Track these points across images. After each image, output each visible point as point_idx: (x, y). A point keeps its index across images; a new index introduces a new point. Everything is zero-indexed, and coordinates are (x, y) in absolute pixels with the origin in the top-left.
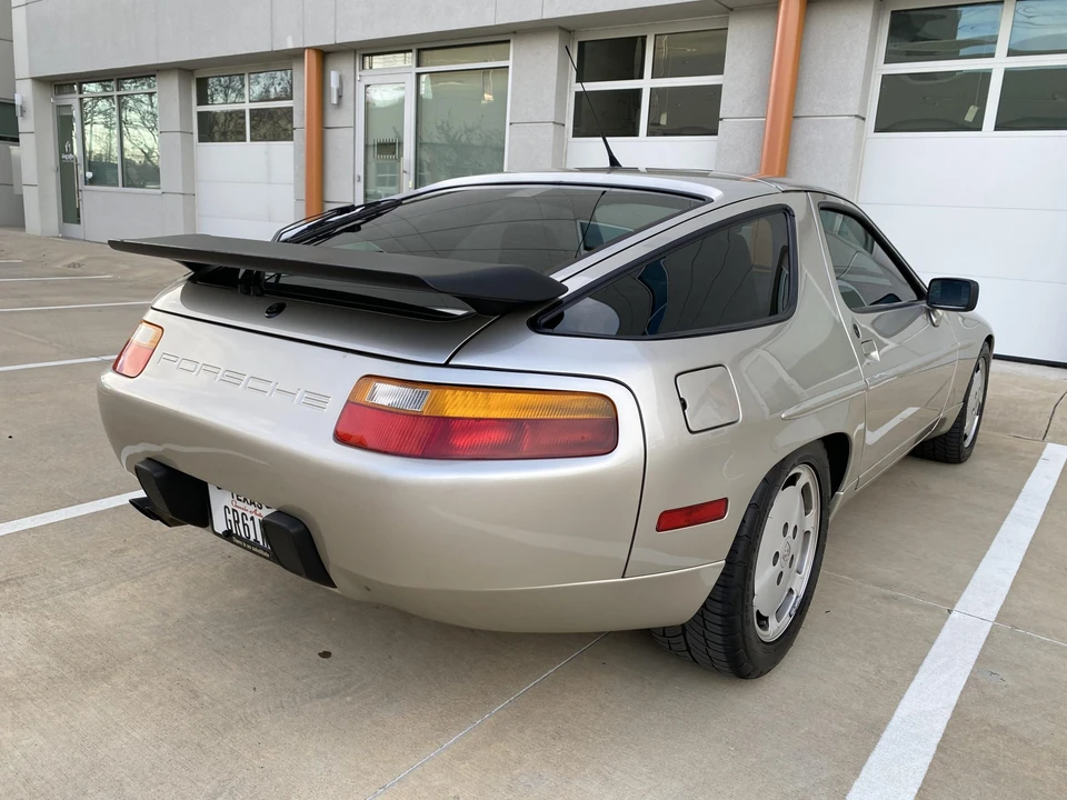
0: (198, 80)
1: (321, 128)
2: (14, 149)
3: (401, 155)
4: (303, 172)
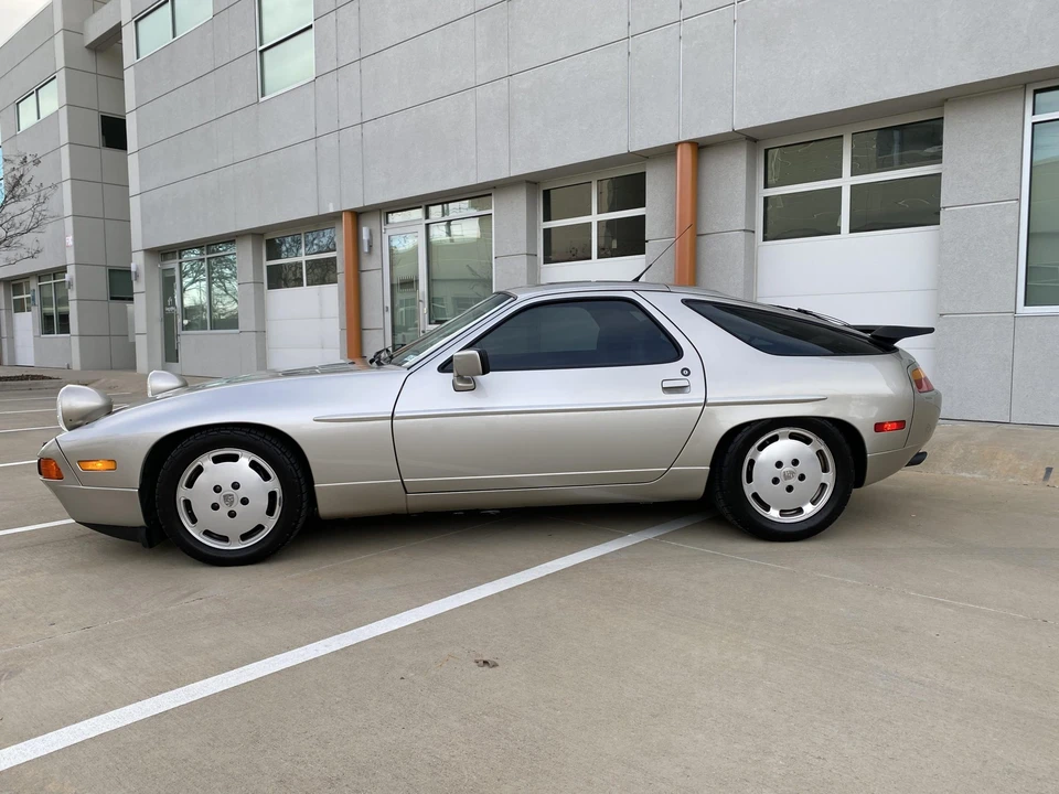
0: (268, 241)
1: (357, 272)
2: (129, 306)
3: (417, 288)
4: (345, 307)
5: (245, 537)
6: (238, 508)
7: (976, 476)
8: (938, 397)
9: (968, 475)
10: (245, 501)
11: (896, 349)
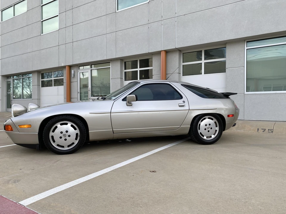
0: (42, 74)
1: (70, 82)
3: (88, 87)
4: (66, 92)
5: (69, 146)
6: (67, 138)
7: (242, 131)
8: (239, 109)
9: (240, 131)
10: (69, 136)
11: (229, 98)
